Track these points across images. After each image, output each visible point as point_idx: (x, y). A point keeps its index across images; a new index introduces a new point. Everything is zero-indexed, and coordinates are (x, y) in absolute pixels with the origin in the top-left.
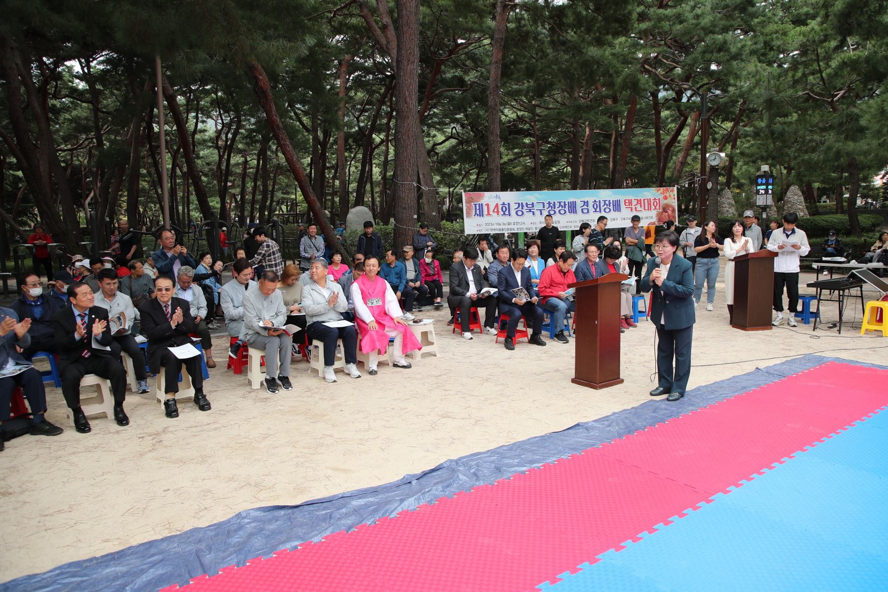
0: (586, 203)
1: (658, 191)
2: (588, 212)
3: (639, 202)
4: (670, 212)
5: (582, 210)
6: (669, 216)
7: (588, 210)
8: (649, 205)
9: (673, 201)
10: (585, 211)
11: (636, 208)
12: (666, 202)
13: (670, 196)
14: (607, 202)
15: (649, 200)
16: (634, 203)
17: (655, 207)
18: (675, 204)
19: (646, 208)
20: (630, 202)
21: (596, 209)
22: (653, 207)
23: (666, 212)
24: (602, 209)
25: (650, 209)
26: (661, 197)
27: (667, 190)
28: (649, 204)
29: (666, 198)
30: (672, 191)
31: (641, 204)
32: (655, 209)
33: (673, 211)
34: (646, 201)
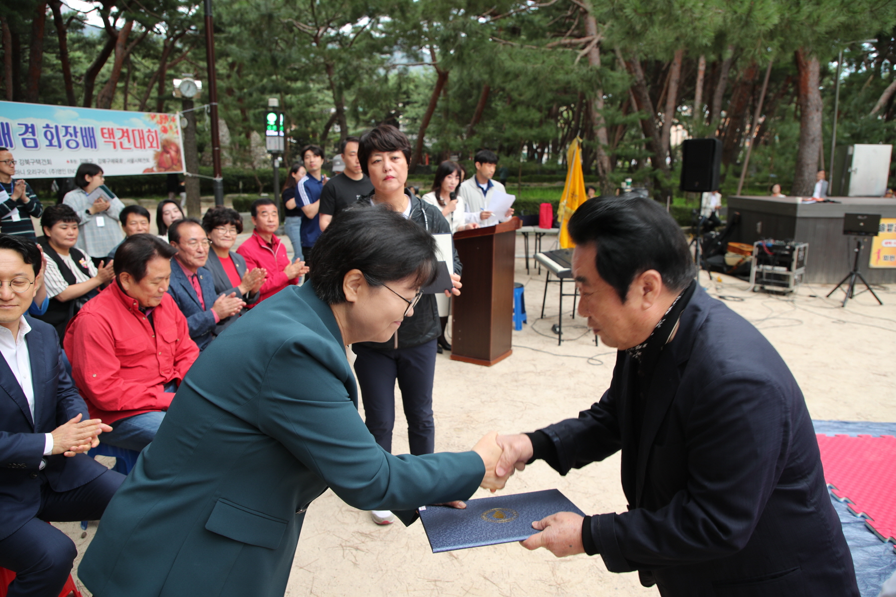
0: (30, 129)
1: (153, 117)
2: (36, 146)
3: (125, 133)
4: (173, 153)
5: (24, 140)
6: (172, 158)
7: (35, 141)
8: (141, 140)
9: (176, 135)
10: (32, 144)
11: (121, 144)
12: (165, 136)
13: (171, 128)
14: (71, 130)
15: (141, 132)
16: (118, 134)
17: (151, 143)
18: (179, 140)
19: (138, 145)
20: (111, 133)
21: (50, 141)
22: (148, 144)
23: (168, 152)
24: (64, 143)
25: (143, 146)
26: (158, 128)
27: (166, 118)
28: (142, 138)
29: (165, 131)
30: (174, 120)
31: (128, 137)
32: (152, 146)
33: (178, 151)
34: (136, 133)
